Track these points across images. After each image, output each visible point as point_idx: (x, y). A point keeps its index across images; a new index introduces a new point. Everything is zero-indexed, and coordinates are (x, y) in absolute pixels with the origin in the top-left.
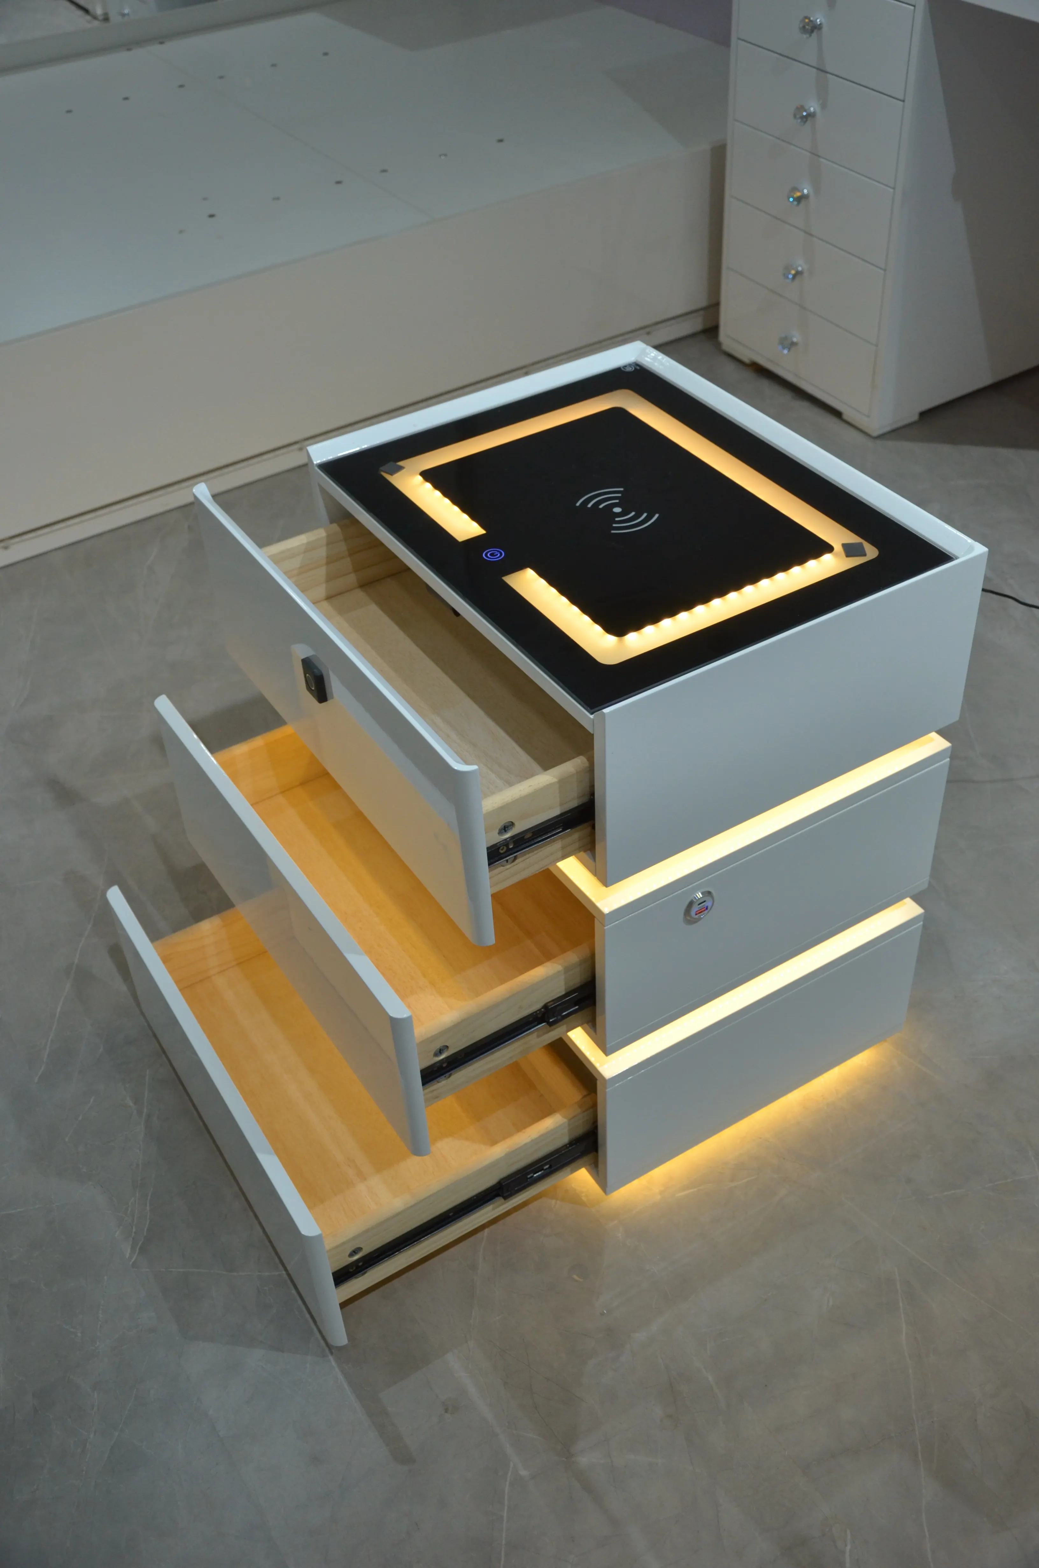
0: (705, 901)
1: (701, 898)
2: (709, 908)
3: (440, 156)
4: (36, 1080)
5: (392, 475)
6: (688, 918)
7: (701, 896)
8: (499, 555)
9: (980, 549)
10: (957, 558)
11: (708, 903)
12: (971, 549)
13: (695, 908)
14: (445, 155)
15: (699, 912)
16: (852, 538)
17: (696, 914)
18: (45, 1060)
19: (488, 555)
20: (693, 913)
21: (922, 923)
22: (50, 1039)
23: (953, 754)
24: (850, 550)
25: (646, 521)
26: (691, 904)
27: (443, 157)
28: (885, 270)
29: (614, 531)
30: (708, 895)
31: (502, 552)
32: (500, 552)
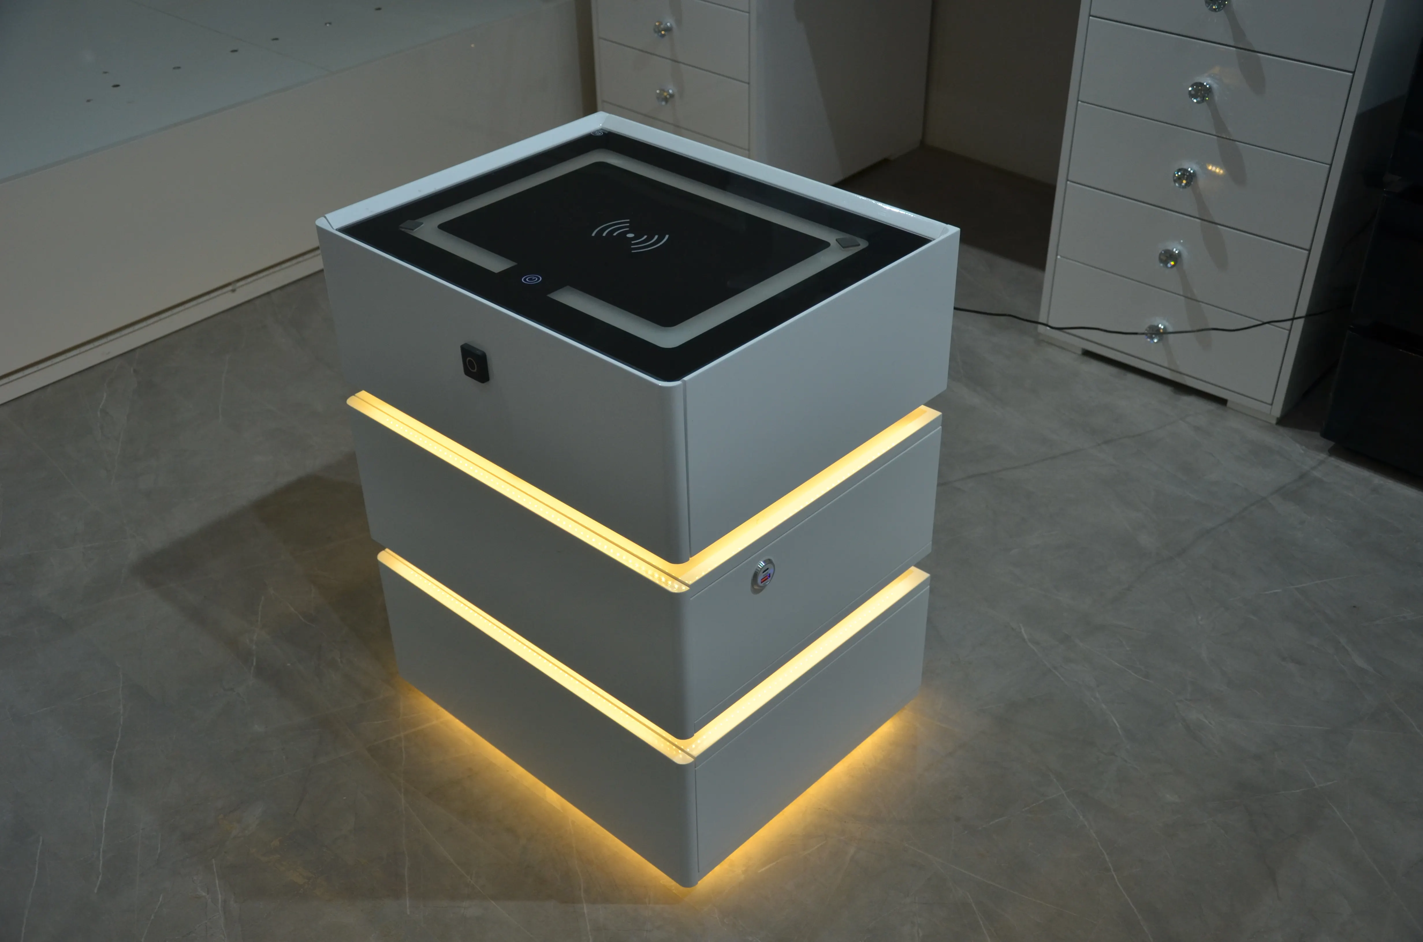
0: (768, 569)
1: (764, 566)
2: (771, 575)
3: (326, 24)
4: (96, 891)
5: (412, 229)
6: (756, 587)
7: (764, 564)
8: (537, 279)
9: (953, 230)
10: (934, 240)
11: (770, 571)
12: (947, 230)
13: (761, 577)
14: (330, 23)
15: (764, 580)
16: (841, 235)
17: (762, 582)
18: (100, 871)
19: (527, 280)
20: (759, 581)
21: (929, 587)
22: (101, 850)
23: (945, 422)
24: (843, 245)
25: (659, 241)
26: (755, 575)
27: (328, 25)
28: (749, 83)
29: (633, 251)
30: (768, 562)
31: (539, 277)
32: (537, 277)
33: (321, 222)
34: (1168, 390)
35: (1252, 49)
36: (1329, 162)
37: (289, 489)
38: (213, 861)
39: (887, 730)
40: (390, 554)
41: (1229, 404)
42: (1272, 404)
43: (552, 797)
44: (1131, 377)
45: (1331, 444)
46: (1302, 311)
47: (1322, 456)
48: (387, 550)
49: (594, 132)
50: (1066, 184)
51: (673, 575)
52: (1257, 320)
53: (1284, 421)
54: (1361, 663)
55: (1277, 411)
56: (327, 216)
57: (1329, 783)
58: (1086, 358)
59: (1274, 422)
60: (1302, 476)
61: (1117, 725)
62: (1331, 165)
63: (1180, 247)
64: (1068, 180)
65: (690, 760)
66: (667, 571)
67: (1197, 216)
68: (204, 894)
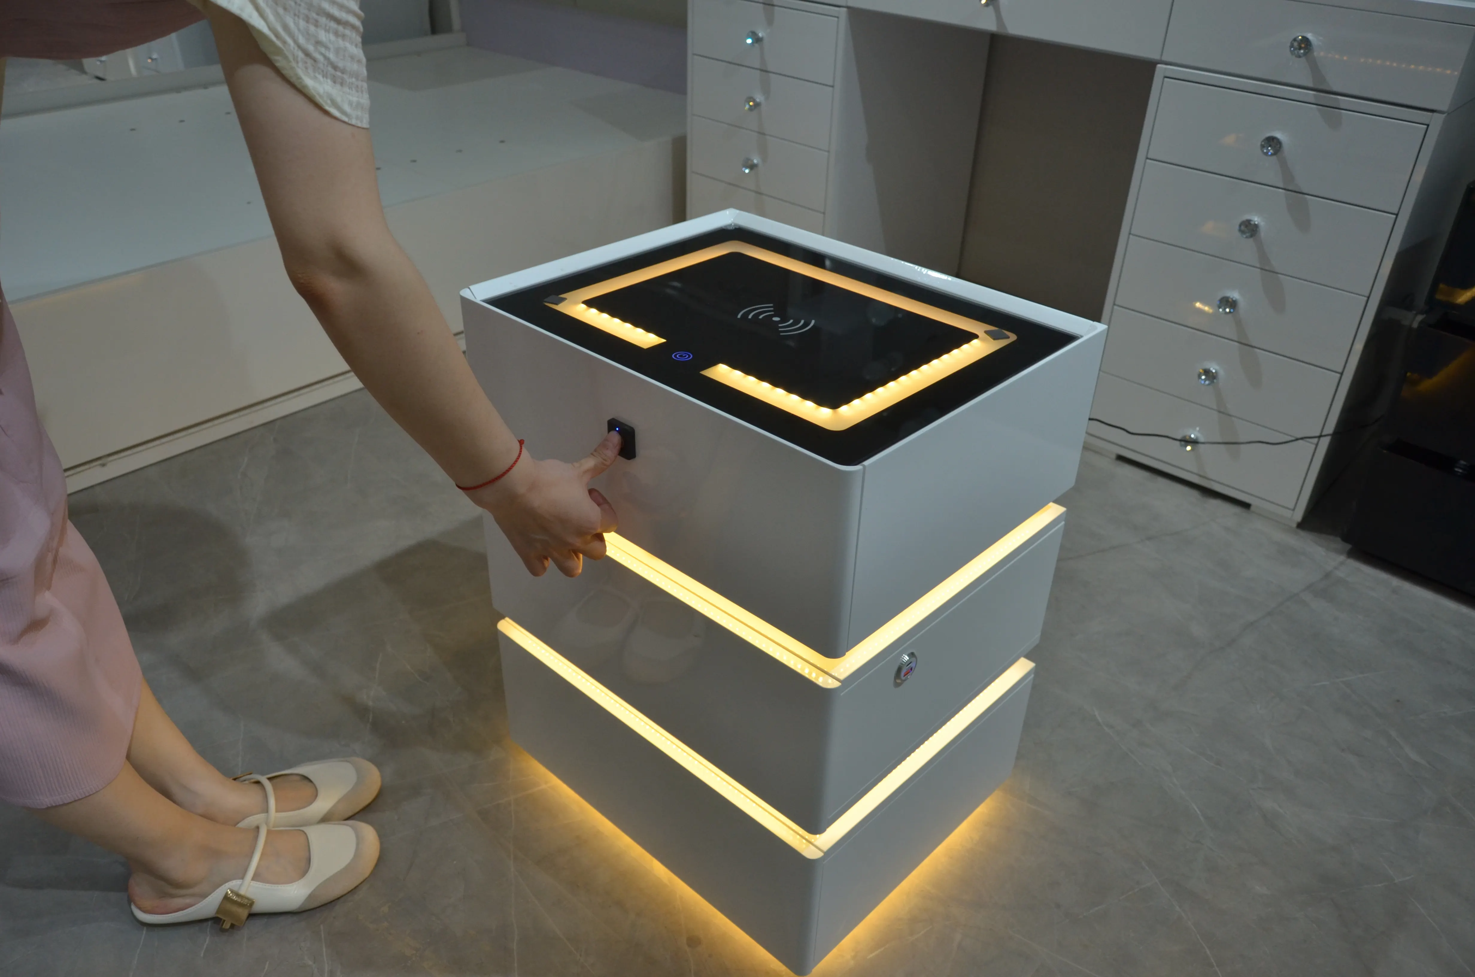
0: (910, 662)
1: (908, 660)
2: (913, 669)
5: (557, 304)
6: (898, 681)
7: (908, 658)
8: (687, 356)
9: (1100, 327)
10: (1082, 337)
11: (913, 664)
12: (1095, 328)
13: (904, 670)
15: (906, 673)
16: (989, 327)
17: (904, 676)
19: (677, 356)
20: (903, 674)
21: (1033, 676)
24: (992, 338)
25: (807, 325)
26: (899, 670)
28: (824, 213)
29: (781, 334)
30: (912, 655)
31: (691, 354)
32: (688, 354)
33: (466, 293)
34: (1194, 494)
35: (1300, 191)
36: (1367, 294)
37: (409, 552)
38: (322, 927)
39: (982, 811)
40: (510, 623)
41: (1252, 508)
42: (1294, 510)
43: (659, 870)
44: (1162, 481)
45: (1348, 547)
46: (1330, 428)
47: (1342, 558)
48: (507, 619)
49: (726, 226)
50: (1113, 308)
51: (826, 670)
52: (1290, 436)
53: (1301, 526)
54: (1414, 756)
55: (1298, 515)
56: (471, 287)
57: (1408, 878)
58: (1120, 463)
59: (1295, 525)
60: (1327, 575)
61: (1199, 812)
62: (1369, 298)
63: (1217, 368)
64: (1114, 304)
65: (820, 854)
66: (818, 666)
67: (1236, 339)
68: (310, 963)
